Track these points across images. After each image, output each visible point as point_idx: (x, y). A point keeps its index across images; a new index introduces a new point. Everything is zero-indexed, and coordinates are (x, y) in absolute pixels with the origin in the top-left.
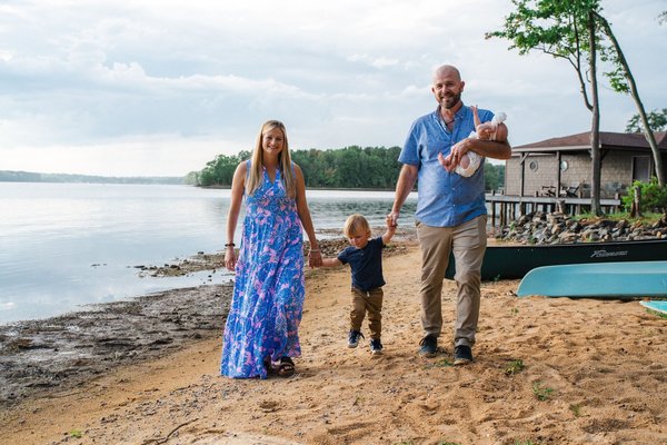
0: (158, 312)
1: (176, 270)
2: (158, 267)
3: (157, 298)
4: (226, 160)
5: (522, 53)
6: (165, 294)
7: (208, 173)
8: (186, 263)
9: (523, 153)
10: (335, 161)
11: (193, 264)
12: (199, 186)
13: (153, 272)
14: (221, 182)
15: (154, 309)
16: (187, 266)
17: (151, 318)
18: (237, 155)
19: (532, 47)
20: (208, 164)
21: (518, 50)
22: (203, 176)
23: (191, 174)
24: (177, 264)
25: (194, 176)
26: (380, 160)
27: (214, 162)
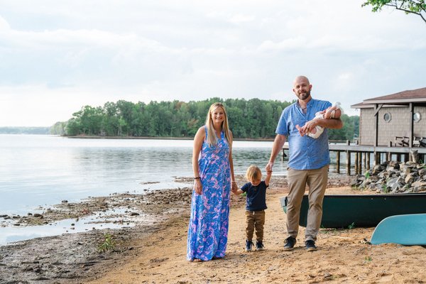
0: (18, 262)
1: (39, 219)
2: (22, 215)
3: (18, 247)
4: (92, 111)
5: (375, 9)
6: (27, 243)
7: (74, 124)
8: (50, 211)
9: (377, 105)
10: (198, 112)
11: (57, 212)
12: (65, 135)
13: (16, 221)
14: (86, 132)
15: (15, 258)
16: (50, 215)
17: (11, 267)
18: (103, 106)
19: (384, 3)
20: (75, 114)
21: (371, 7)
22: (69, 126)
23: (57, 124)
24: (40, 212)
25: (60, 126)
26: (240, 111)
27: (80, 113)
